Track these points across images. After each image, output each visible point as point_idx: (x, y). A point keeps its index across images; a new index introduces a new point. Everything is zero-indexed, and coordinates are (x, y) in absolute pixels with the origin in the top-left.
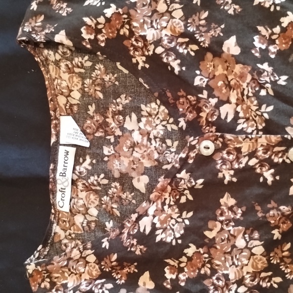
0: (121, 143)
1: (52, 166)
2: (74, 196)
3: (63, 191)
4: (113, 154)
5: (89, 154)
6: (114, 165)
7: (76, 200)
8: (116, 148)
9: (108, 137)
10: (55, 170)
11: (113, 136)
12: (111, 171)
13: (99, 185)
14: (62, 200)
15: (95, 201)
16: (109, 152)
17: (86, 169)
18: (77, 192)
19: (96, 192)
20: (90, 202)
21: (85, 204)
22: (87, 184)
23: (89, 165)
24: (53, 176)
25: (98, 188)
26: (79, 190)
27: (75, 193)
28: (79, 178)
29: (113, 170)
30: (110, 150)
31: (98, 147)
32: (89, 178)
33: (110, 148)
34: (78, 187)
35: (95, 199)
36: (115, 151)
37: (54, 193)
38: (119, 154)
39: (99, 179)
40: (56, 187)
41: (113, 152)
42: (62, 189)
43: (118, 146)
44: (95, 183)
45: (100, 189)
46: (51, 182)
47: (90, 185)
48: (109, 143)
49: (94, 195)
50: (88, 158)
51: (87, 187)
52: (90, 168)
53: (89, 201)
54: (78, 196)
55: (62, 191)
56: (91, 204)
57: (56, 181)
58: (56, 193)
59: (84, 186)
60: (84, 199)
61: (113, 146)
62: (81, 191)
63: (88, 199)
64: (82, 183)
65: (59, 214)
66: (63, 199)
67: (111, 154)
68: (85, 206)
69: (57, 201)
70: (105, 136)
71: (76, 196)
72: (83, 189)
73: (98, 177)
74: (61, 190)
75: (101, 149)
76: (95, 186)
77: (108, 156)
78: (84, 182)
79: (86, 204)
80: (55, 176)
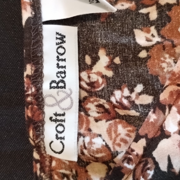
0: (173, 19)
1: (29, 70)
2: (82, 131)
3: (58, 119)
4: (158, 43)
5: (105, 46)
6: (164, 65)
7: (87, 139)
8: (164, 31)
9: (144, 11)
10: (38, 77)
11: (154, 7)
12: (157, 77)
13: (134, 105)
14: (57, 138)
15: (127, 138)
16: (148, 40)
17: (103, 77)
18: (88, 122)
19: (128, 120)
20: (118, 141)
21: (107, 146)
22: (107, 106)
23: (108, 67)
24: (33, 90)
25: (133, 113)
26: (91, 119)
27: (84, 126)
28: (91, 96)
29: (161, 74)
30: (149, 36)
31: (123, 32)
32: (112, 94)
33: (148, 32)
34: (90, 113)
35: (128, 135)
36: (162, 37)
37: (38, 126)
38: (172, 42)
39: (133, 96)
40: (43, 113)
41: (157, 39)
42: (56, 115)
43: (168, 26)
44: (125, 102)
45: (138, 114)
46: (31, 103)
47: (114, 107)
48: (146, 23)
49: (124, 127)
50: (102, 54)
51: (106, 111)
52: (110, 74)
53: (115, 140)
54: (90, 130)
55: (56, 121)
56: (119, 145)
57: (43, 100)
58: (43, 125)
59: (102, 110)
60: (105, 136)
61: (156, 28)
62: (97, 120)
63: (113, 135)
64: (96, 103)
65: (51, 162)
66: (60, 135)
67: (154, 43)
68: (109, 148)
69: (47, 141)
70: (138, 8)
71: (86, 132)
72: (100, 115)
73: (132, 91)
74: (54, 118)
75: (129, 35)
76: (125, 108)
77: (147, 49)
78: (102, 101)
79: (111, 146)
80: (39, 90)
